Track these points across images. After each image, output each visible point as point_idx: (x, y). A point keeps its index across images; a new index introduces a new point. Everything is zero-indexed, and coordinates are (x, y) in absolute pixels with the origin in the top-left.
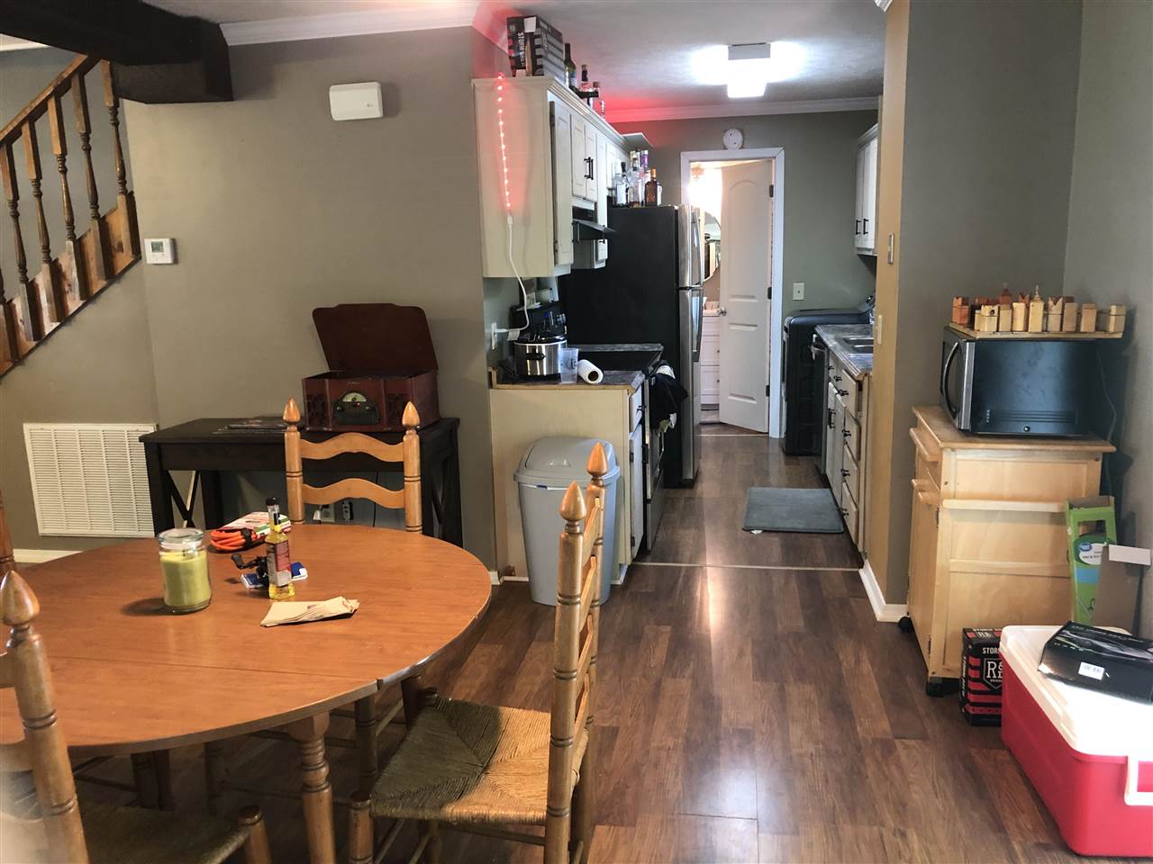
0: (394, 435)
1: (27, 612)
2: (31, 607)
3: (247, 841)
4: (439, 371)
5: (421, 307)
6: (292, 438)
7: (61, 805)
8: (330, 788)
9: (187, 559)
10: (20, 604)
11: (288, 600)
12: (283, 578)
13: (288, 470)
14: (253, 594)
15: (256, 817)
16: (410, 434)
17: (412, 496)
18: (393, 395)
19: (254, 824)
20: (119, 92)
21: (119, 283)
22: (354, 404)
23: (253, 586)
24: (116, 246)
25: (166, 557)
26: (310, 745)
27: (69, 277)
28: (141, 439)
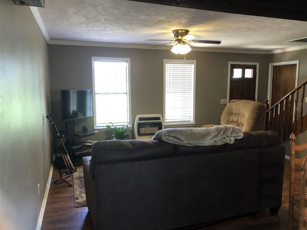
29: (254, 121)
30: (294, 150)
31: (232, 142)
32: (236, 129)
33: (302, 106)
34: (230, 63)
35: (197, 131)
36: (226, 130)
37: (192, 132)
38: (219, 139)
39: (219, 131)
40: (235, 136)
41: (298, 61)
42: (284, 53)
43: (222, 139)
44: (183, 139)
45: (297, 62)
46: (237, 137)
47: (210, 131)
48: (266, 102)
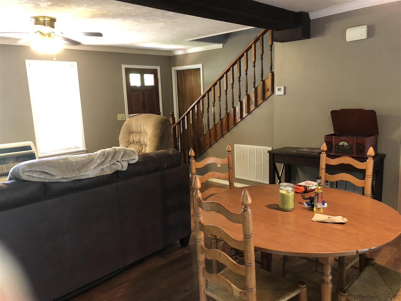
0: (363, 159)
1: (249, 202)
2: (250, 201)
3: (300, 293)
4: (379, 135)
5: (375, 110)
6: (323, 156)
7: (251, 264)
8: (332, 284)
9: (287, 193)
10: (247, 199)
11: (320, 213)
12: (319, 205)
13: (320, 167)
14: (307, 209)
15: (304, 286)
16: (370, 159)
17: (368, 183)
18: (359, 143)
19: (304, 288)
20: (273, 40)
21: (266, 101)
22: (343, 146)
23: (308, 206)
24: (267, 90)
25: (281, 191)
26: (326, 267)
27: (252, 99)
28: (268, 152)
29: (159, 139)
30: (194, 167)
31: (125, 169)
32: (129, 151)
33: (208, 117)
34: (124, 67)
35: (75, 159)
36: (115, 153)
37: (68, 161)
38: (107, 167)
39: (106, 155)
40: (128, 160)
41: (202, 64)
42: (186, 55)
43: (112, 166)
44: (54, 174)
45: (199, 66)
46: (130, 161)
47: (94, 157)
48: (171, 115)
